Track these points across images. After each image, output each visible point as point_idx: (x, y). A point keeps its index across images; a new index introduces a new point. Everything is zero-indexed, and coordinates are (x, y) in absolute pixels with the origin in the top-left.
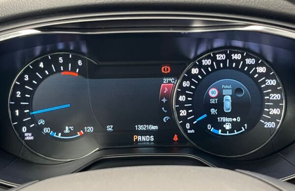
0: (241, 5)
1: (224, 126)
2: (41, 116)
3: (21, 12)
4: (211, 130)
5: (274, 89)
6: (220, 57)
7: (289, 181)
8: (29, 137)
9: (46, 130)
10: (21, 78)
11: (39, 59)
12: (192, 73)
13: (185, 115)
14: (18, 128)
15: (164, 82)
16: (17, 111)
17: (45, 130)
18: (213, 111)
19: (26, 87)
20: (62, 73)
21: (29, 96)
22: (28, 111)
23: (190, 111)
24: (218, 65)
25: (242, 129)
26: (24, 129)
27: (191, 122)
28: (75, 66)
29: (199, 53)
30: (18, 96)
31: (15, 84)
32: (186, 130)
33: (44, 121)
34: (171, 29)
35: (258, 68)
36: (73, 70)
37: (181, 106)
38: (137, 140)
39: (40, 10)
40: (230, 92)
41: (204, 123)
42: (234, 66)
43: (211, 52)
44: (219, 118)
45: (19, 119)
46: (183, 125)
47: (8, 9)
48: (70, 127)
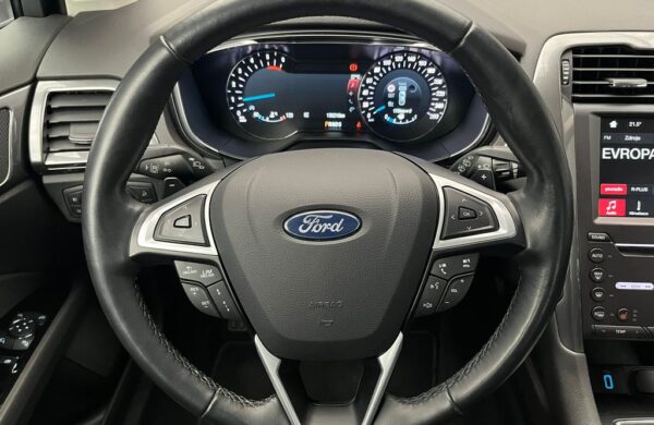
1: (398, 116)
2: (253, 103)
4: (388, 120)
5: (440, 87)
7: (436, 163)
8: (243, 119)
9: (256, 115)
10: (236, 72)
12: (375, 71)
13: (367, 106)
14: (234, 112)
15: (352, 78)
16: (233, 99)
18: (390, 104)
19: (240, 78)
20: (269, 68)
21: (242, 86)
22: (241, 98)
23: (371, 103)
24: (396, 66)
25: (412, 119)
26: (239, 113)
27: (372, 112)
28: (279, 62)
29: (382, 55)
30: (233, 86)
31: (231, 76)
32: (367, 119)
33: (254, 107)
35: (428, 69)
36: (278, 65)
37: (365, 98)
38: (327, 125)
40: (405, 88)
41: (383, 113)
42: (409, 66)
43: (391, 55)
44: (394, 110)
45: (235, 105)
46: (365, 115)
48: (275, 113)
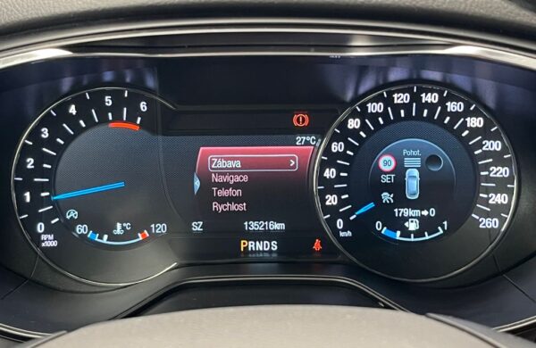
0: (441, 7)
1: (406, 224)
2: (72, 203)
3: (35, 16)
4: (383, 232)
5: (498, 159)
6: (401, 98)
8: (49, 241)
9: (81, 229)
10: (35, 134)
11: (69, 98)
12: (349, 127)
13: (335, 203)
15: (297, 143)
16: (27, 195)
17: (77, 229)
18: (386, 197)
19: (45, 149)
20: (111, 125)
21: (49, 167)
22: (47, 194)
23: (343, 197)
24: (397, 114)
25: (438, 231)
26: (40, 227)
27: (345, 216)
29: (362, 90)
30: (29, 166)
31: (25, 144)
32: (336, 231)
33: (76, 213)
34: (313, 49)
35: (468, 119)
36: (131, 119)
37: (328, 187)
38: (246, 248)
39: (70, 13)
40: (418, 162)
41: (369, 218)
42: (425, 115)
43: (384, 90)
44: (396, 210)
46: (331, 222)
47: (12, 11)
48: (124, 225)
